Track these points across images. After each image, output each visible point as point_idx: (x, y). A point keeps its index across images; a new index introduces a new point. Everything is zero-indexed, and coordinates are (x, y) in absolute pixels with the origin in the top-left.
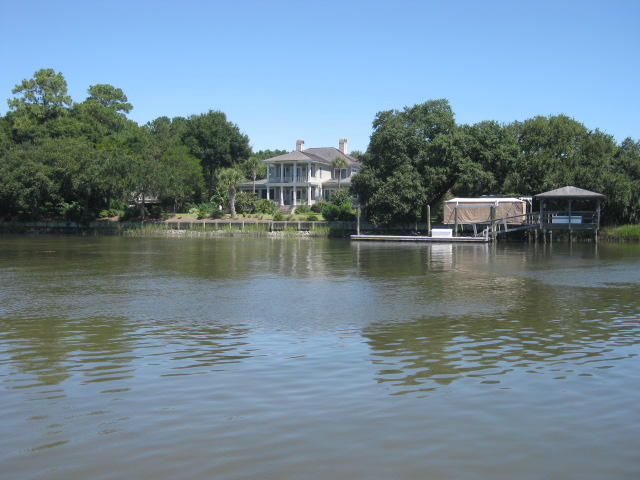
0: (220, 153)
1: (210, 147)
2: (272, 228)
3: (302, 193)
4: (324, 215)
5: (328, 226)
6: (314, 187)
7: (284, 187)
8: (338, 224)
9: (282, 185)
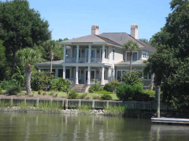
0: (22, 36)
1: (13, 30)
2: (67, 105)
3: (96, 73)
4: (119, 95)
5: (122, 105)
6: (107, 68)
7: (79, 68)
8: (133, 104)
9: (77, 65)
